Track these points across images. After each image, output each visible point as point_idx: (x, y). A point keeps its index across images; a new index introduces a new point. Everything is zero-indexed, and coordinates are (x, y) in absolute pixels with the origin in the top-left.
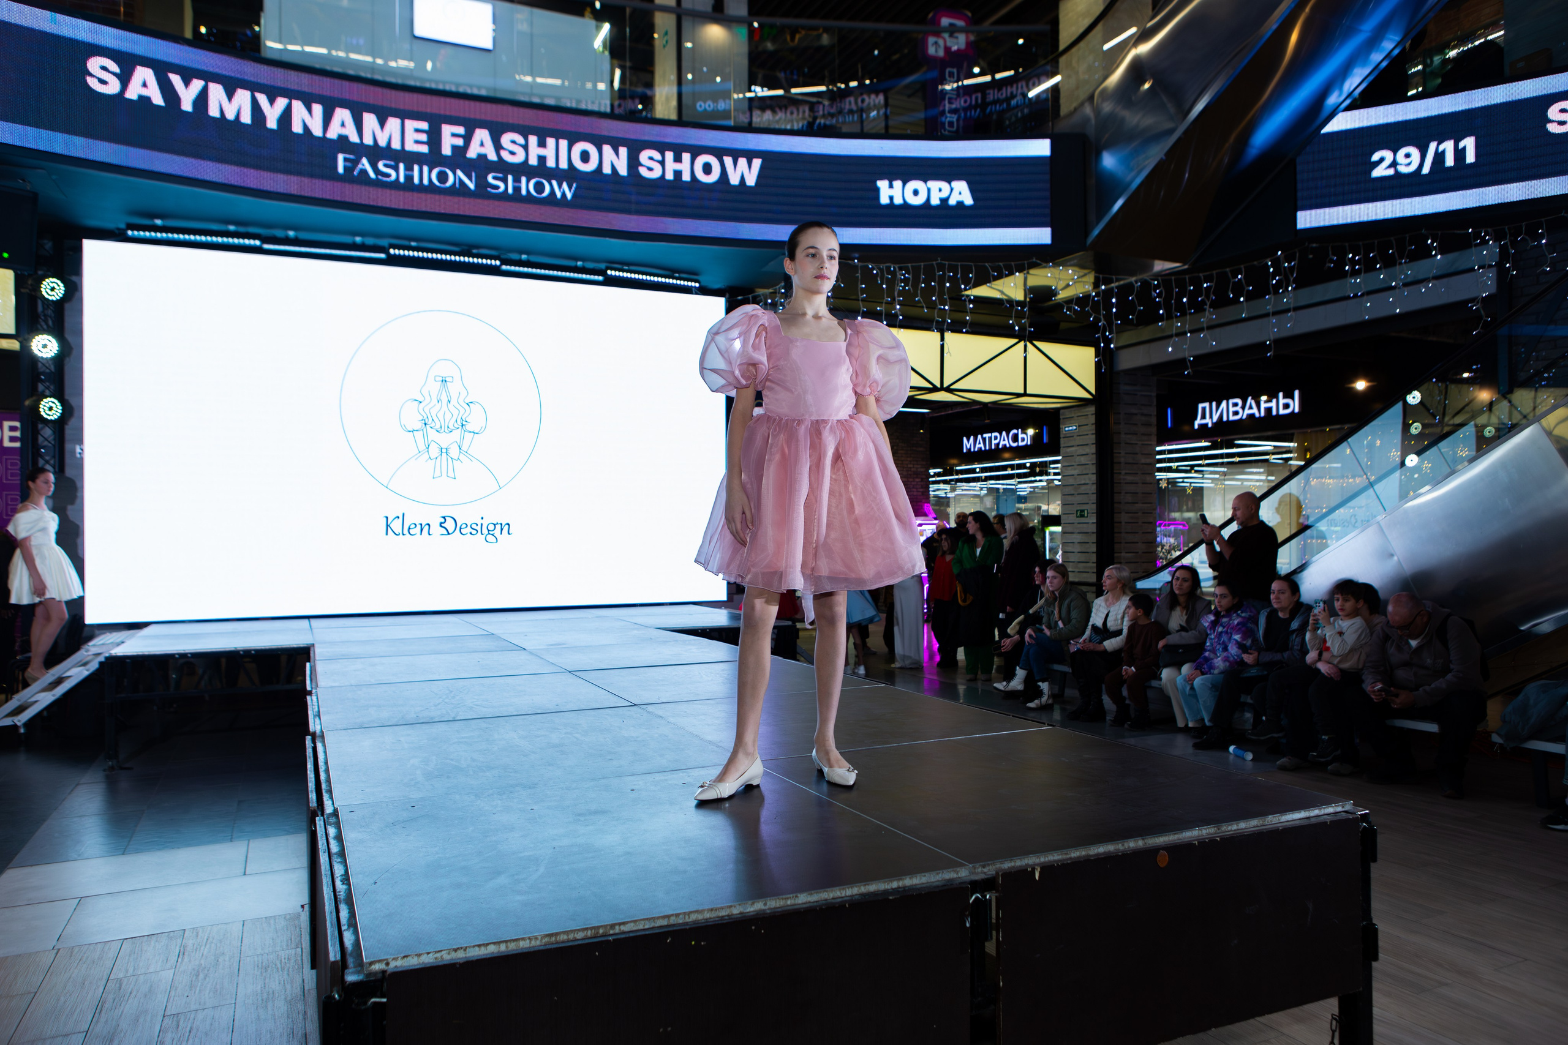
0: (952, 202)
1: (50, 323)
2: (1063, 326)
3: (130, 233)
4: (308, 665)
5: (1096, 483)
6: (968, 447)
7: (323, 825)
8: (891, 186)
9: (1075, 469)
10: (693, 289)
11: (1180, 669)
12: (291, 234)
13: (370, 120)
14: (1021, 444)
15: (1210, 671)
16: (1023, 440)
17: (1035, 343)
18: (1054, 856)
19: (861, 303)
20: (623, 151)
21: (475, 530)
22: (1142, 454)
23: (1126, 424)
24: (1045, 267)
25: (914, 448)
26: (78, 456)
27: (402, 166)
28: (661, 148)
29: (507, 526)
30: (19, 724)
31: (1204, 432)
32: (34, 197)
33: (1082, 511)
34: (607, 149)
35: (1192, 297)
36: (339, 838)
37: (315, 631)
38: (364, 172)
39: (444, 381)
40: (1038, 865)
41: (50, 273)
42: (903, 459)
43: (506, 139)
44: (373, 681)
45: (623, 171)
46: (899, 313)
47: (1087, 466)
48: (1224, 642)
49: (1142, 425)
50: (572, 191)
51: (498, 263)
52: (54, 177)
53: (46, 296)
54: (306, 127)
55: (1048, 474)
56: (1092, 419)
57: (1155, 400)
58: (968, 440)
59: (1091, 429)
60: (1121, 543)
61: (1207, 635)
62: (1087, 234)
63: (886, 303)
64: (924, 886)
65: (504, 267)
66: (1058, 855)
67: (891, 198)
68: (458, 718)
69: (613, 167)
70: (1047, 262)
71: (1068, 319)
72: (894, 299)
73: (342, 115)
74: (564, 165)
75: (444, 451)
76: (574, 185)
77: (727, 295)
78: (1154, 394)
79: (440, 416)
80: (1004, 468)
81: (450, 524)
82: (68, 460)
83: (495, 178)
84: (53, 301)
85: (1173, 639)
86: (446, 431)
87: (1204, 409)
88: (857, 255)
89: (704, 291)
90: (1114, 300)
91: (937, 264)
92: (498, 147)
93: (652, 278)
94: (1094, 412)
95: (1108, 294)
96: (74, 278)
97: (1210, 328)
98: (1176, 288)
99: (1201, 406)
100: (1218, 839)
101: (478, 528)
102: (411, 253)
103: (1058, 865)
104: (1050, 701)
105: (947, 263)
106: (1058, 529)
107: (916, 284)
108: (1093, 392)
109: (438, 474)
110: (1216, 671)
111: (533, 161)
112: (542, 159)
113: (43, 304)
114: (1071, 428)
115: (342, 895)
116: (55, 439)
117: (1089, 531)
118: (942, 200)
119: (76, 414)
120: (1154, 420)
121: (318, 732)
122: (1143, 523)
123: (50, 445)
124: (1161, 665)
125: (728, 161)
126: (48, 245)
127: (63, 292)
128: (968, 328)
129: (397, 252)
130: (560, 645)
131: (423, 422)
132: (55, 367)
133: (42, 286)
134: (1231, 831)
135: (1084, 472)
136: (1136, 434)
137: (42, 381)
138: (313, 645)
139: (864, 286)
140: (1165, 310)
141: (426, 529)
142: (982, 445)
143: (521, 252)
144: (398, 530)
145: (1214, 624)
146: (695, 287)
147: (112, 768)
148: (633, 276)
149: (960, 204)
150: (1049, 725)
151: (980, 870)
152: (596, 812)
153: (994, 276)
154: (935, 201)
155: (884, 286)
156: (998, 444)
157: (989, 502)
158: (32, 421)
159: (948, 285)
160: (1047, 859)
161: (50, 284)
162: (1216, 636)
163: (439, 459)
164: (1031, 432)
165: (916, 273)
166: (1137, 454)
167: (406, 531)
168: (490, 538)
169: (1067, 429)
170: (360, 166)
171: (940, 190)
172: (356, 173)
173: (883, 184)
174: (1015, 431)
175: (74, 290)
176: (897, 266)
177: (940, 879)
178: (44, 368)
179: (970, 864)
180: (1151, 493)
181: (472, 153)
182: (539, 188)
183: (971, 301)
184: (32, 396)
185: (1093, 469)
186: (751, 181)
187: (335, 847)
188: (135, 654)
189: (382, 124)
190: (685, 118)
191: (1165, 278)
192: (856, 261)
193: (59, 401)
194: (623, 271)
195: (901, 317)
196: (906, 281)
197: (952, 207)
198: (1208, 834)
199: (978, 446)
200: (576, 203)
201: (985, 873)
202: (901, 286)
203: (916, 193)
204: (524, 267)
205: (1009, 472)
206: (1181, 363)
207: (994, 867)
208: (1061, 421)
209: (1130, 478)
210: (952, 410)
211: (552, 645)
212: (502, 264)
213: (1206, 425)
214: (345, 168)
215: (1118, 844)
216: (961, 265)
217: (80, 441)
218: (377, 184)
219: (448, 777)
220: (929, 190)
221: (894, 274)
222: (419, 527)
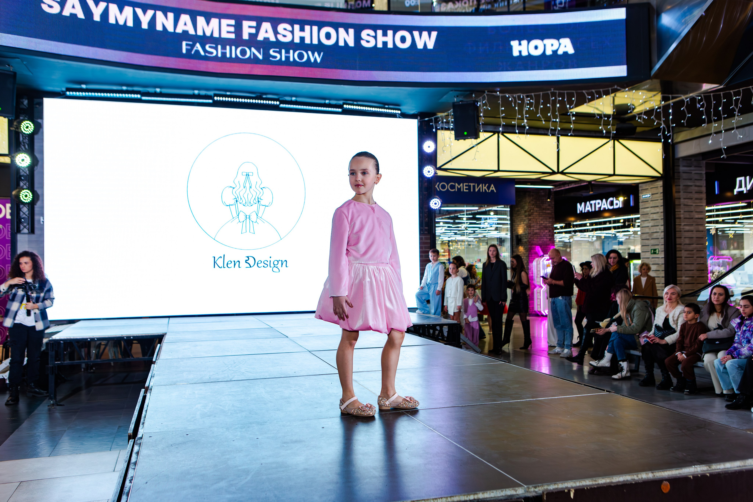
0: (560, 52)
1: (27, 147)
2: (639, 129)
3: (68, 93)
4: (159, 345)
5: (664, 231)
6: (581, 210)
7: (132, 445)
8: (520, 44)
9: (649, 223)
10: (397, 115)
11: (716, 355)
12: (158, 90)
13: (201, 20)
14: (615, 207)
15: (738, 356)
16: (617, 204)
17: (621, 141)
18: (586, 482)
19: (501, 119)
20: (351, 31)
21: (267, 264)
22: (696, 212)
23: (684, 192)
24: (623, 91)
25: (544, 211)
26: (42, 223)
27: (219, 47)
28: (375, 28)
29: (285, 262)
30: (6, 378)
31: (741, 196)
32: (15, 74)
33: (655, 250)
34: (341, 30)
35: (726, 106)
36: (138, 453)
37: (170, 325)
38: (197, 51)
39: (248, 175)
40: (572, 488)
41: (26, 118)
42: (537, 218)
43: (281, 28)
44: (192, 356)
45: (351, 43)
46: (526, 125)
47: (657, 221)
48: (747, 337)
49: (696, 192)
50: (321, 57)
51: (278, 103)
52: (25, 63)
53: (24, 132)
54: (164, 26)
55: (634, 226)
56: (661, 190)
57: (704, 176)
58: (581, 205)
59: (660, 196)
60: (681, 270)
61: (736, 332)
62: (651, 68)
63: (518, 119)
64: (492, 499)
65: (282, 106)
66: (589, 481)
67: (520, 52)
68: (233, 379)
69: (345, 42)
70: (625, 88)
71: (641, 125)
72: (522, 116)
73: (185, 18)
74: (315, 42)
75: (246, 217)
76: (322, 54)
77: (419, 118)
78: (704, 172)
79: (246, 196)
80: (605, 223)
81: (251, 261)
82: (36, 226)
83: (274, 51)
84: (27, 134)
85: (712, 335)
86: (249, 205)
87: (741, 181)
88: (499, 89)
89: (404, 115)
90: (670, 111)
91: (551, 93)
92: (276, 33)
93: (371, 109)
94: (662, 185)
95: (666, 108)
96: (39, 121)
97: (737, 128)
98: (714, 101)
99: (738, 179)
100: (708, 475)
101: (268, 263)
102: (227, 99)
103: (587, 488)
104: (628, 374)
105: (557, 91)
106: (638, 262)
107: (537, 107)
108: (661, 172)
109: (244, 231)
110: (743, 357)
111: (297, 40)
112: (302, 39)
113: (23, 136)
114: (646, 196)
115: (126, 490)
116: (29, 214)
117: (660, 263)
118: (553, 51)
119: (41, 198)
120: (704, 189)
121: (150, 386)
122: (697, 257)
123: (27, 217)
124: (704, 352)
125: (416, 34)
126: (26, 102)
127: (33, 129)
128: (572, 133)
129: (219, 98)
130: (309, 334)
131: (236, 200)
132: (29, 172)
133: (21, 125)
134: (720, 469)
135: (656, 224)
136: (692, 199)
137: (22, 180)
138: (166, 334)
139: (503, 108)
140: (707, 115)
141: (237, 264)
142: (590, 209)
143: (292, 96)
144: (221, 265)
145: (740, 325)
146: (398, 113)
147: (53, 405)
148: (360, 108)
149: (565, 53)
150: (607, 391)
151: (532, 489)
152: (296, 442)
153: (588, 98)
154: (549, 52)
155: (517, 108)
156: (600, 207)
157: (598, 245)
158: (17, 204)
159: (558, 105)
160: (581, 484)
161: (26, 124)
162: (741, 333)
163: (245, 222)
164: (621, 199)
165: (537, 98)
166: (692, 212)
167: (225, 266)
168: (275, 269)
169: (644, 196)
170: (195, 48)
171: (552, 45)
172: (193, 53)
173: (514, 44)
174: (611, 199)
175: (39, 128)
176: (524, 95)
177: (504, 495)
178: (23, 172)
179: (526, 485)
180: (702, 238)
181: (260, 38)
182: (301, 56)
183: (573, 115)
184: (16, 188)
185: (662, 222)
186: (430, 46)
187: (133, 460)
188: (66, 338)
189: (208, 23)
190: (392, 9)
191: (707, 95)
192: (498, 93)
193: (31, 191)
194: (353, 105)
195: (527, 128)
196: (531, 104)
197: (560, 55)
198: (701, 471)
199: (587, 209)
200: (324, 64)
201: (536, 492)
202: (527, 108)
203: (536, 47)
204: (294, 104)
205: (608, 225)
206: (719, 151)
207: (543, 488)
208: (640, 191)
209: (687, 228)
210: (568, 186)
211: (304, 335)
212: (280, 104)
213: (743, 191)
214: (187, 50)
215: (633, 475)
216: (567, 93)
217: (42, 215)
218: (205, 58)
219: (215, 416)
220: (545, 45)
221: (523, 100)
222: (233, 263)
